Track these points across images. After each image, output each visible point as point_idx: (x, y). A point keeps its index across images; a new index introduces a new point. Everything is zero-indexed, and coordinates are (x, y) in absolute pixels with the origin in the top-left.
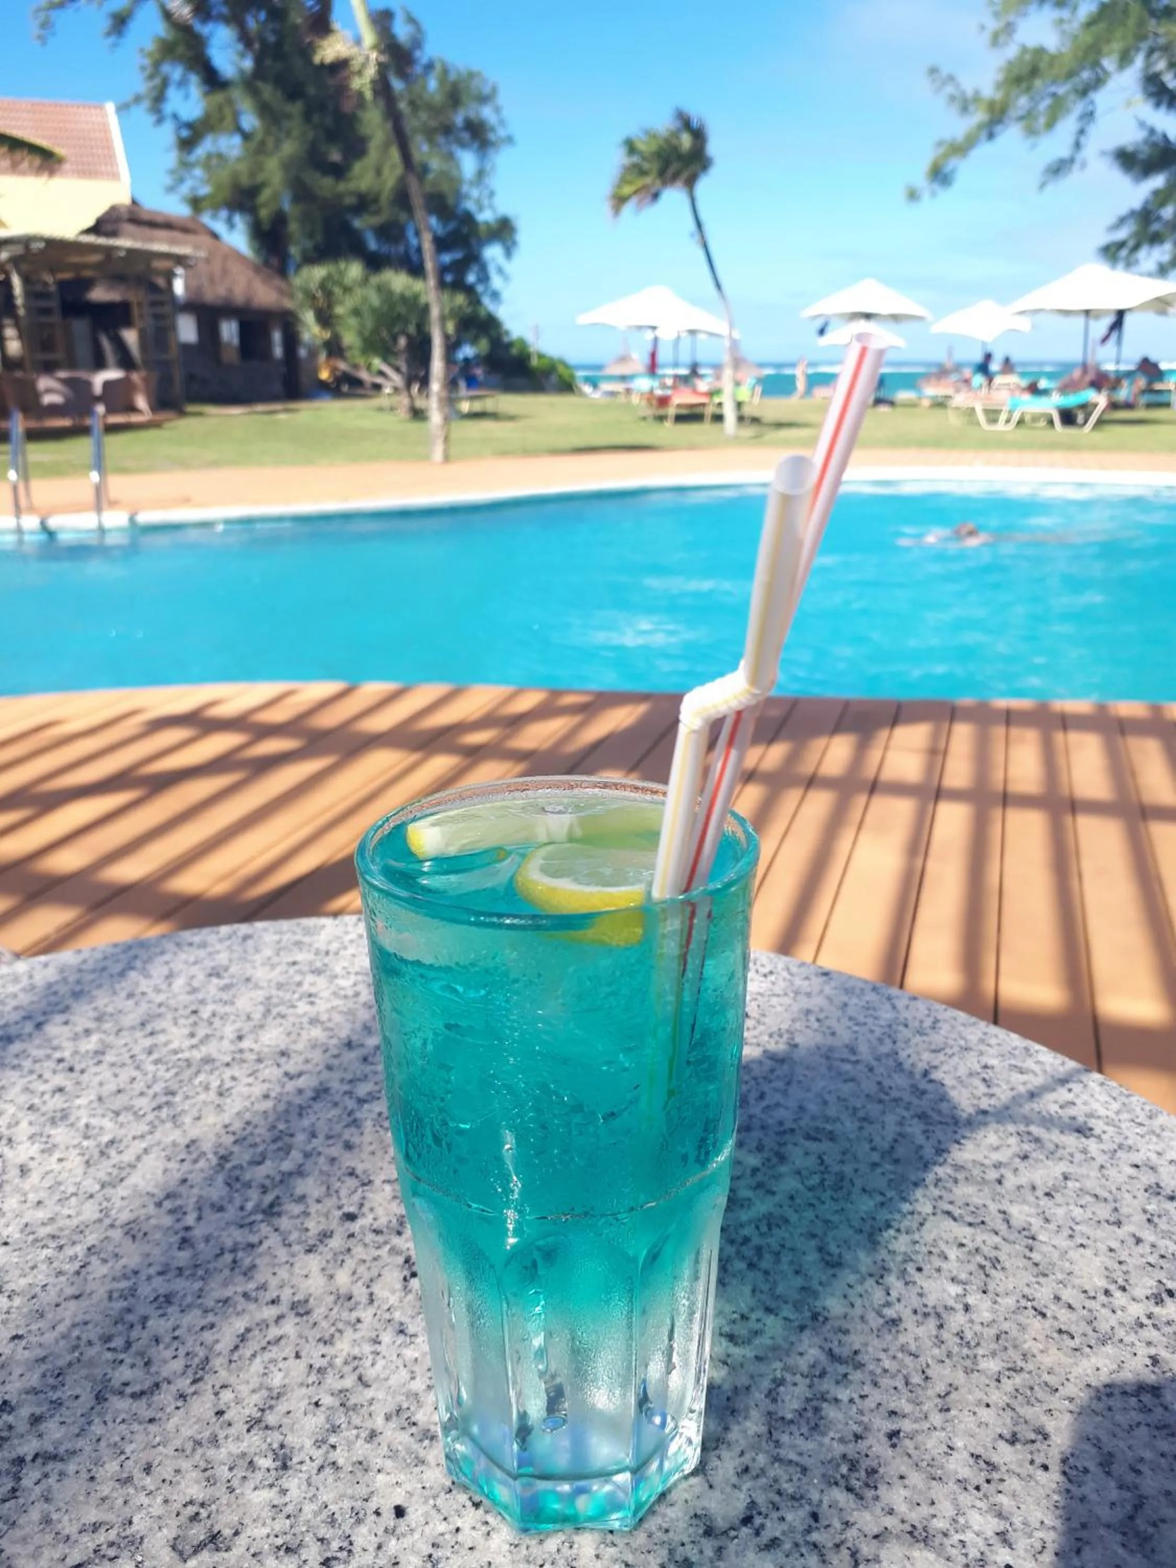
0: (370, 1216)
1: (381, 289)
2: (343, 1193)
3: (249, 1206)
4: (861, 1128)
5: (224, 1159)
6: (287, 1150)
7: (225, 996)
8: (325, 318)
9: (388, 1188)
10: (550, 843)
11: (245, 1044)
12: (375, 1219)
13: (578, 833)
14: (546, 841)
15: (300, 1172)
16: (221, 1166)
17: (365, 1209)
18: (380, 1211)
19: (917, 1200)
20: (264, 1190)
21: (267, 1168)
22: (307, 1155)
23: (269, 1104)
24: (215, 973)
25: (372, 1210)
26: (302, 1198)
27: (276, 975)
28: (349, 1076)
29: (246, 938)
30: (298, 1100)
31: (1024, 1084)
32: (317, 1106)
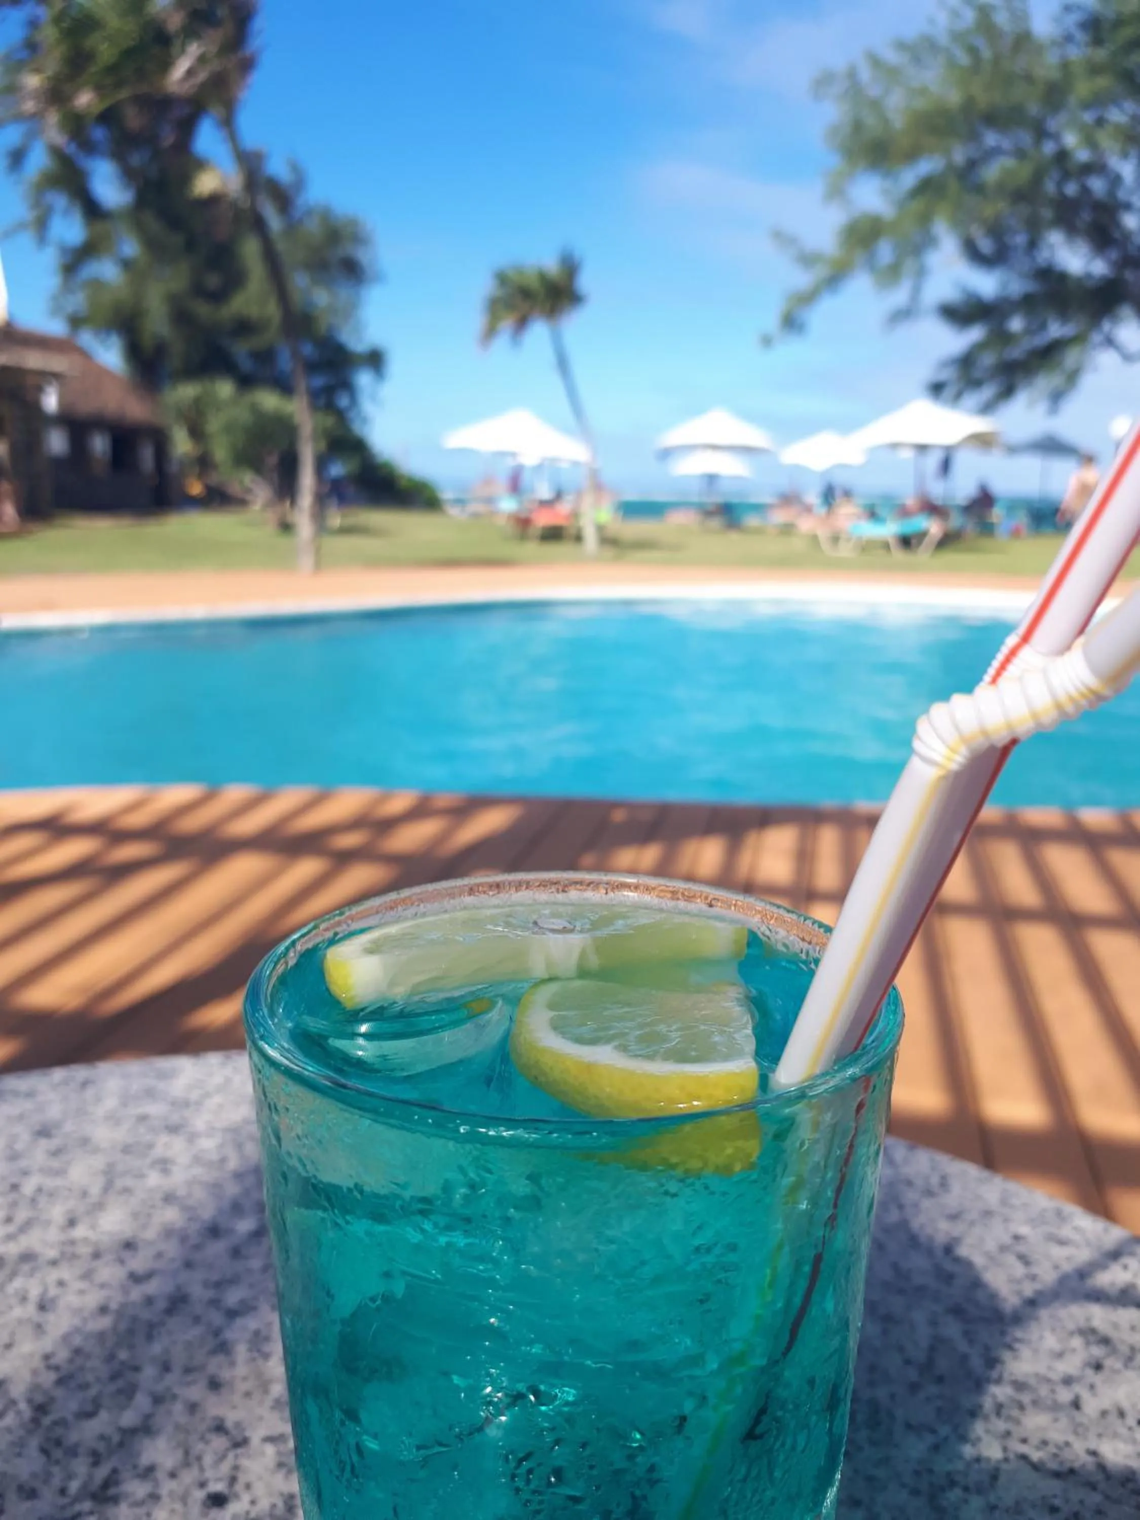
0: (246, 1498)
1: (255, 410)
2: (208, 1460)
3: (74, 1486)
4: (885, 1332)
5: (41, 1409)
6: (128, 1393)
7: (55, 1164)
8: (196, 433)
9: (270, 1450)
10: (551, 979)
11: (80, 1232)
12: (253, 1502)
13: (594, 962)
14: (546, 976)
15: (146, 1429)
16: (35, 1421)
17: (239, 1487)
18: (259, 1489)
19: (979, 1439)
20: (96, 1459)
21: (101, 1424)
22: (157, 1400)
23: (105, 1322)
24: (44, 1132)
25: (248, 1486)
26: (150, 1470)
27: (120, 1135)
28: (215, 1277)
29: (85, 1084)
30: (146, 1315)
31: (1068, 1259)
32: (173, 1322)
